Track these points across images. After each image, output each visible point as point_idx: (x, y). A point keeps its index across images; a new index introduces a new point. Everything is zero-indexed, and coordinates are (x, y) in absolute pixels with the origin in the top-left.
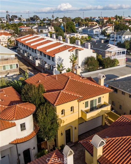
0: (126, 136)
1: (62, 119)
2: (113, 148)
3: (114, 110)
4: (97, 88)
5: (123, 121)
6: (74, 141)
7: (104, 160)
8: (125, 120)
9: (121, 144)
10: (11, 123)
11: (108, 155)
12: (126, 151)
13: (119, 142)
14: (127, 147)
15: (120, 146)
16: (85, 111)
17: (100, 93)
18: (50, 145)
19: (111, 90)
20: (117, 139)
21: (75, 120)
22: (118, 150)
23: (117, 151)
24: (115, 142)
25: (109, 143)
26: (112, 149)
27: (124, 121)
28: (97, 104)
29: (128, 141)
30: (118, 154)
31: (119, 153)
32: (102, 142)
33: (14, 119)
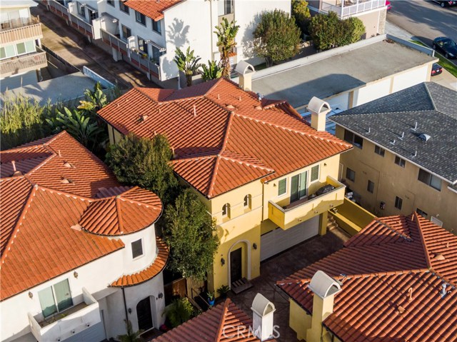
0: (387, 271)
1: (224, 226)
2: (356, 298)
3: (352, 193)
4: (310, 142)
5: (378, 233)
6: (249, 278)
7: (337, 322)
8: (384, 231)
9: (374, 289)
10: (113, 241)
11: (345, 311)
12: (385, 304)
13: (370, 286)
14: (386, 296)
15: (372, 294)
16: (278, 204)
17: (318, 155)
18: (193, 288)
19: (347, 145)
20: (366, 279)
21: (253, 227)
22: (368, 302)
23: (365, 305)
24: (359, 285)
25: (346, 286)
26: (353, 301)
27: (381, 233)
28: (310, 183)
29: (389, 282)
30: (366, 311)
31: (369, 308)
32: (334, 286)
33: (122, 233)
